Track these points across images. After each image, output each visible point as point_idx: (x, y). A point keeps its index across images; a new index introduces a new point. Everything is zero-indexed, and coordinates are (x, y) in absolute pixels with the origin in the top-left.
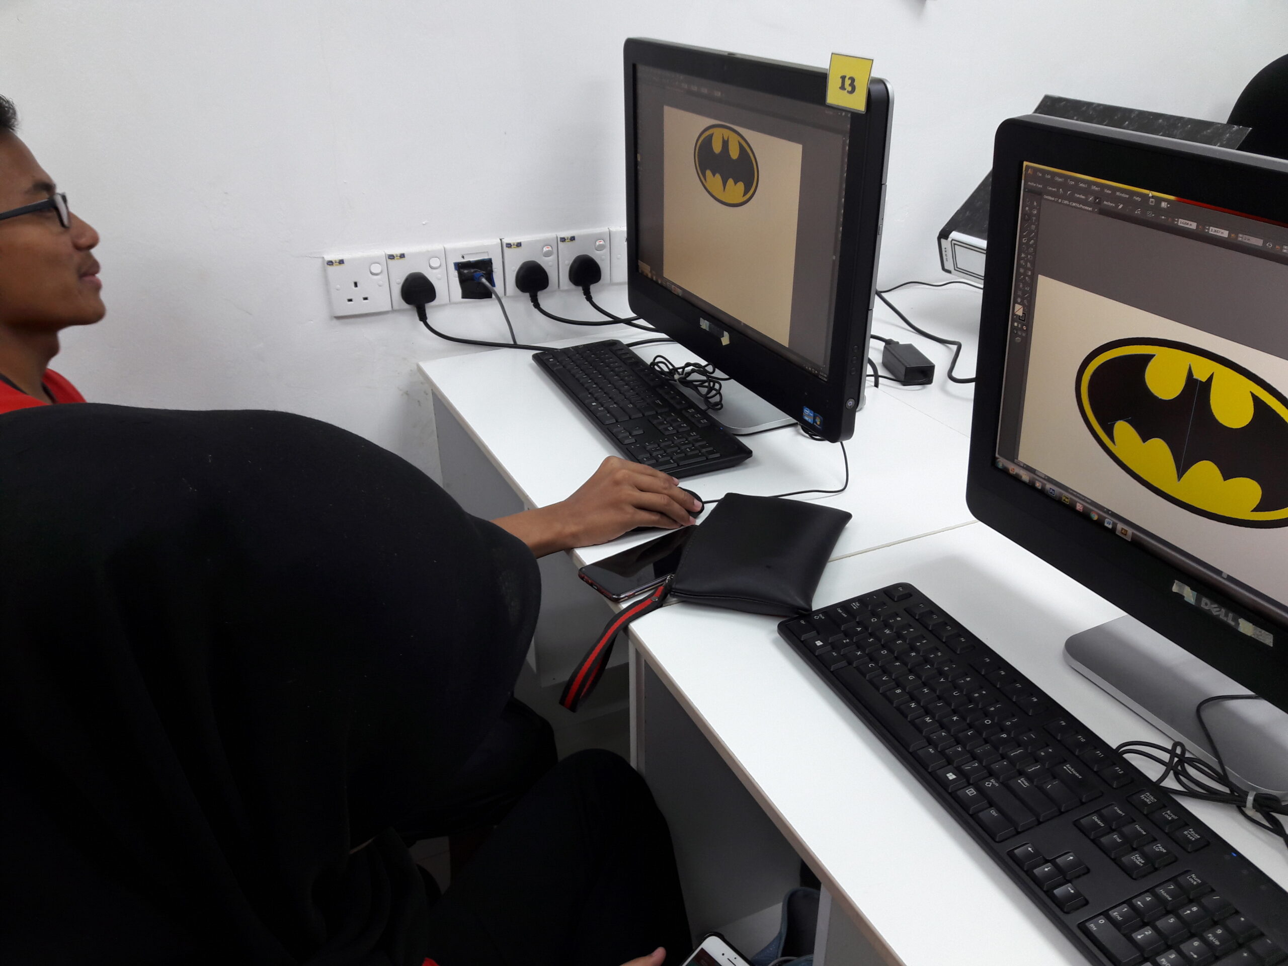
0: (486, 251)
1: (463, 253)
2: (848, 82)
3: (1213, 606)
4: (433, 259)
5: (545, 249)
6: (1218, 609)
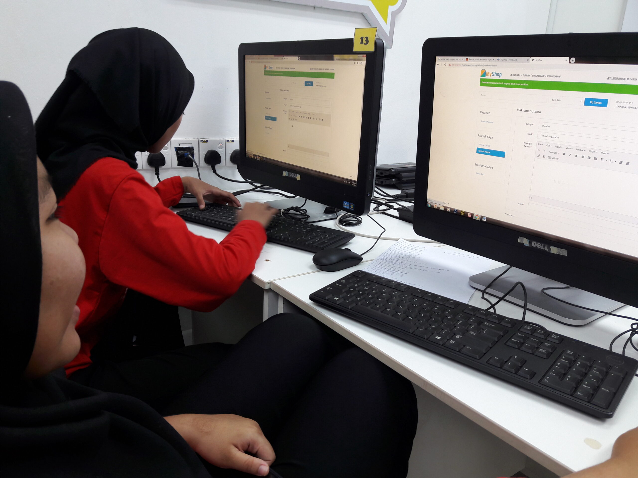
2: (364, 39)
3: (538, 244)
6: (540, 245)
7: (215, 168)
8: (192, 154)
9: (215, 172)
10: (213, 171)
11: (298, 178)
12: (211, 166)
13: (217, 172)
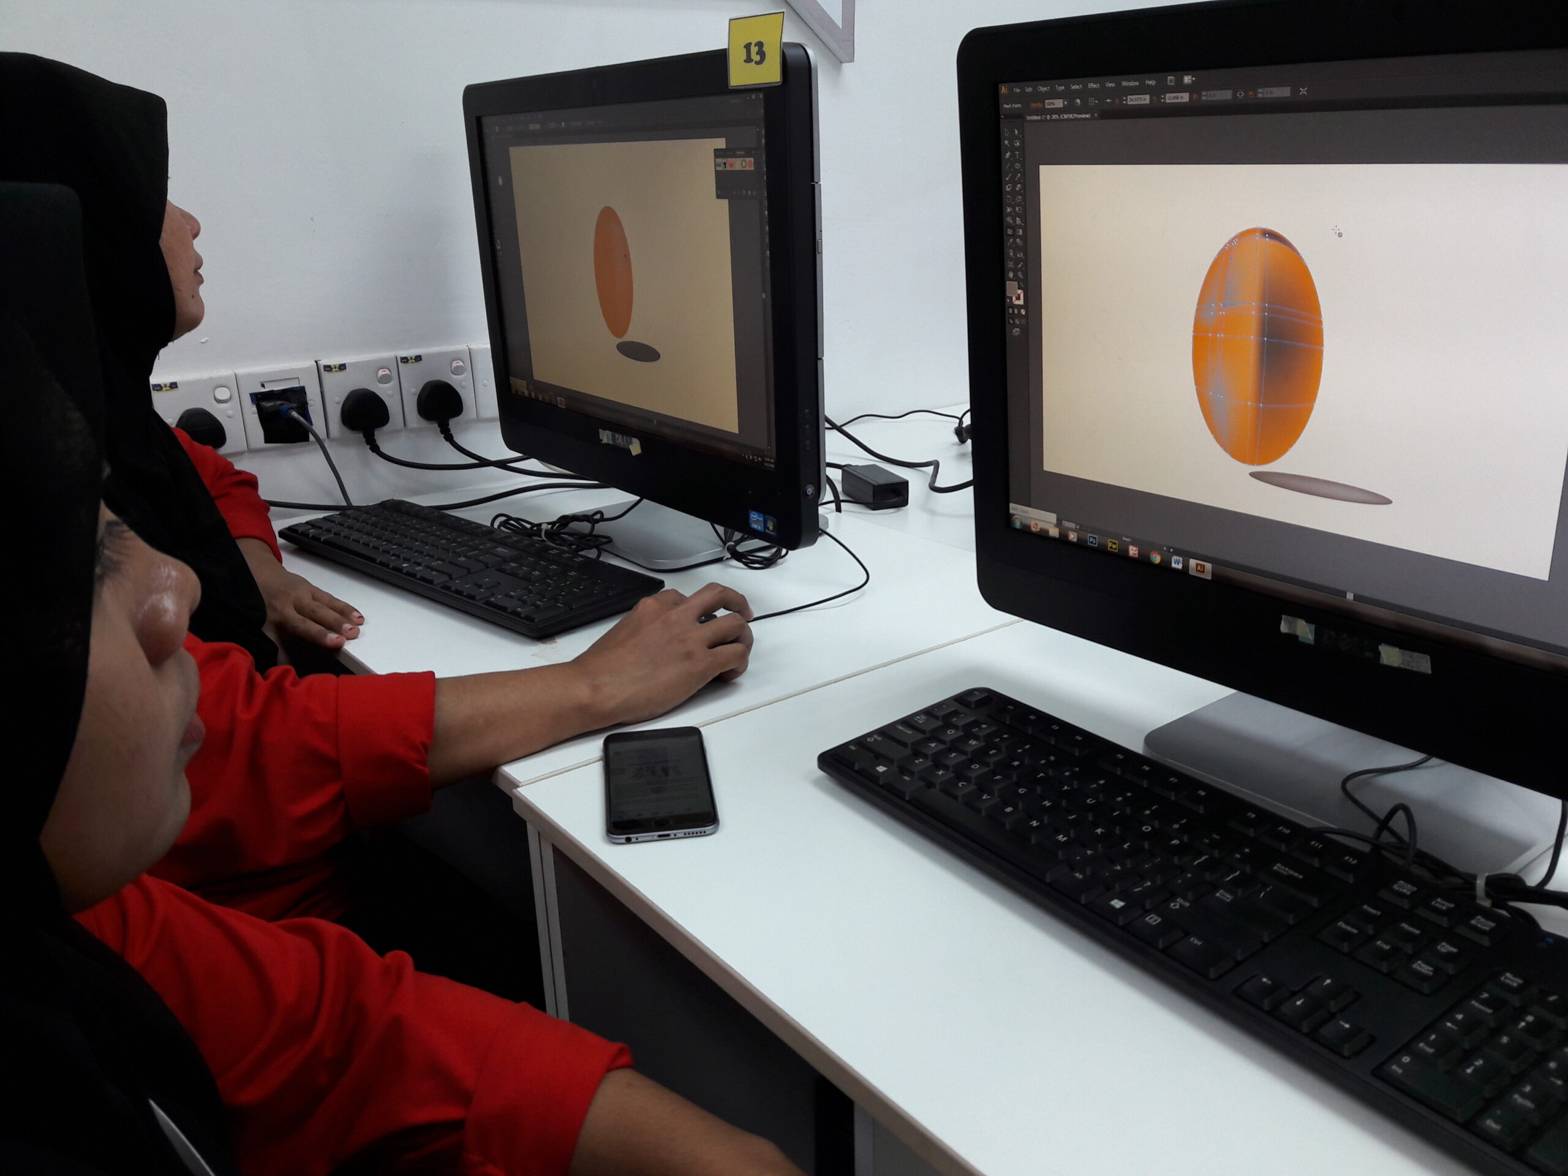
0: (296, 376)
1: (262, 380)
4: (217, 389)
5: (381, 373)
7: (375, 437)
8: (303, 409)
9: (375, 449)
10: (369, 447)
11: (635, 448)
12: (362, 435)
13: (384, 449)
